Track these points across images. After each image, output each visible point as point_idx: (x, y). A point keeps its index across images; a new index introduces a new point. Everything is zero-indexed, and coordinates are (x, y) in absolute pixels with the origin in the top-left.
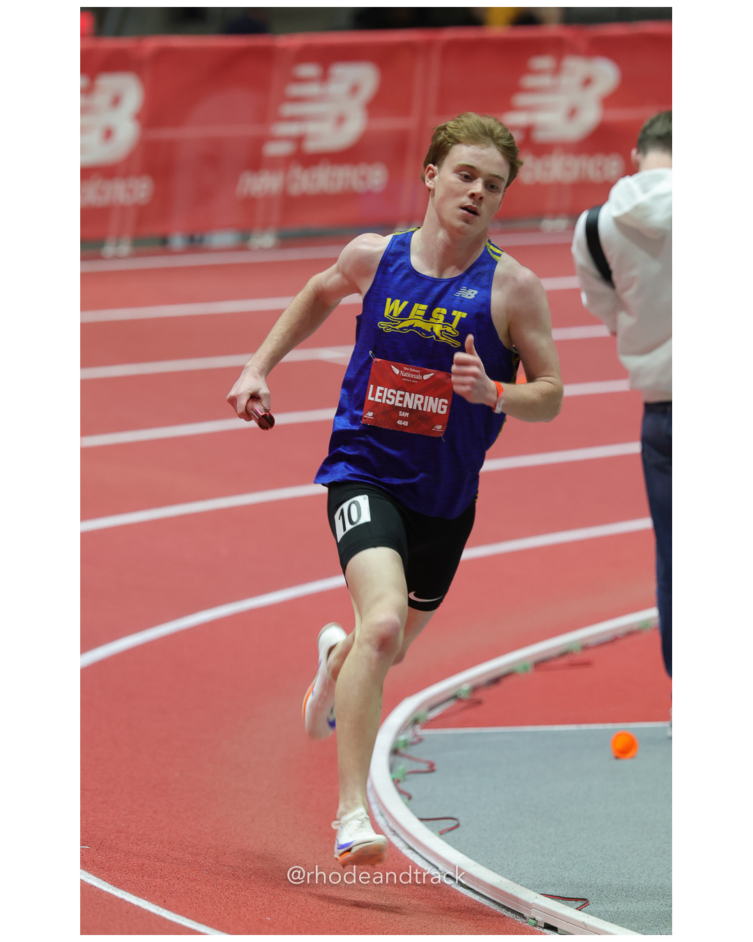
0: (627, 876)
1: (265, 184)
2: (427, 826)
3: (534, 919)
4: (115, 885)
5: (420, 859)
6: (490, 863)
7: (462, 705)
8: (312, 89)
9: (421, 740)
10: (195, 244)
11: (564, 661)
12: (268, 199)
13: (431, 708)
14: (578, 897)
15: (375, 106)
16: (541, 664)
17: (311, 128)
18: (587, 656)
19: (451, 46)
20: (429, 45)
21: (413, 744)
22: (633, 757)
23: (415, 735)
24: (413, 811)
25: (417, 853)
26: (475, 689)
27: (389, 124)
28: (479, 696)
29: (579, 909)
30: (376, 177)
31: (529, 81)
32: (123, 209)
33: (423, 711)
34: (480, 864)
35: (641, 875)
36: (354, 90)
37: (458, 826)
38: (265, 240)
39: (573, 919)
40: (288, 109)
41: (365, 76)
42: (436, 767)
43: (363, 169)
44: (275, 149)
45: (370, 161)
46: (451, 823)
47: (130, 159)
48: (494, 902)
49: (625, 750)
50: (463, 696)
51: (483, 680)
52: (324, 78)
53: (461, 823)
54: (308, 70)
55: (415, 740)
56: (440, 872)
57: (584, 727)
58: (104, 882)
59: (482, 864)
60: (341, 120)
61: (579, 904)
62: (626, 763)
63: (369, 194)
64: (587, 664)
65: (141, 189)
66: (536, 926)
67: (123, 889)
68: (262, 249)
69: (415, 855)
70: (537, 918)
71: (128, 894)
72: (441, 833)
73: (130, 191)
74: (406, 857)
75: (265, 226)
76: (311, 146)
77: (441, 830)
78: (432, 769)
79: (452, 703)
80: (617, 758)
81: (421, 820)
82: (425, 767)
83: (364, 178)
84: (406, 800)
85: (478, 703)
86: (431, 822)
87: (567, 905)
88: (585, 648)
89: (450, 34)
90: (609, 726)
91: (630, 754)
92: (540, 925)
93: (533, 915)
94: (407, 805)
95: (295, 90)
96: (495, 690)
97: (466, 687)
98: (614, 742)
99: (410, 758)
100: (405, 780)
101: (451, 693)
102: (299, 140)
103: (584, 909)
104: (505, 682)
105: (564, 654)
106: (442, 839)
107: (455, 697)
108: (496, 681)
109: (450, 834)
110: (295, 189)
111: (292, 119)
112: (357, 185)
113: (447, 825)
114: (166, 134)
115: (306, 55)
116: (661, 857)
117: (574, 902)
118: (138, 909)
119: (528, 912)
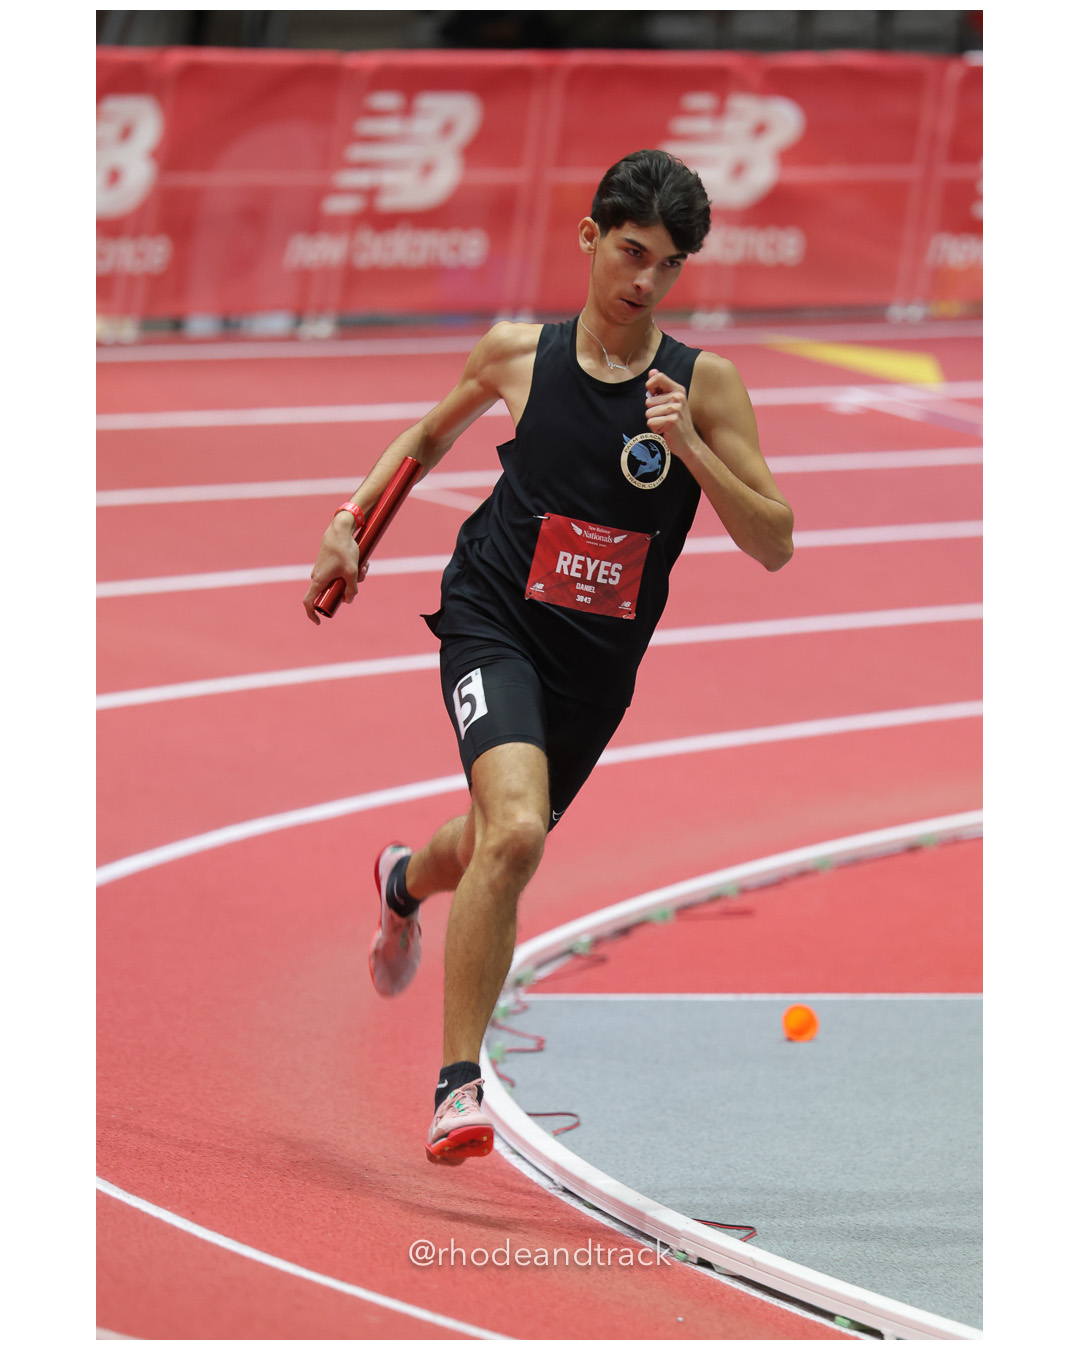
0: (806, 1198)
1: (320, 252)
2: (537, 1123)
3: (684, 1252)
4: (125, 1189)
5: (529, 1167)
6: (622, 1175)
7: (581, 962)
8: (390, 126)
9: (525, 1008)
10: (230, 331)
11: (715, 908)
12: (326, 272)
13: (540, 965)
14: (742, 1224)
15: (474, 152)
16: (685, 910)
17: (387, 178)
18: (748, 901)
19: (579, 74)
20: (550, 71)
21: (515, 1013)
22: (810, 1039)
23: (518, 1002)
24: (518, 1101)
25: (524, 1159)
26: (598, 942)
27: (493, 176)
28: (603, 951)
29: (744, 1240)
30: (472, 247)
31: (682, 125)
32: (131, 279)
33: (529, 968)
34: (609, 1174)
35: (825, 1197)
36: (447, 128)
37: (577, 1125)
38: (322, 328)
39: (737, 1254)
40: (358, 152)
41: (462, 111)
42: (547, 1045)
43: (454, 237)
44: (340, 205)
45: (465, 225)
46: (568, 1121)
47: (142, 210)
48: (629, 1227)
49: (801, 1029)
50: (580, 950)
51: (607, 930)
52: (407, 111)
53: (583, 1121)
54: (386, 100)
55: (518, 1008)
56: (555, 1184)
57: (745, 997)
58: (111, 1186)
59: (611, 1175)
60: (428, 169)
61: (744, 1233)
62: (802, 1047)
63: (461, 271)
64: (746, 913)
65: (156, 253)
66: (685, 1261)
67: (138, 1195)
68: (316, 340)
69: (521, 1161)
70: (689, 1251)
71: (144, 1202)
72: (556, 1134)
73: (140, 255)
74: (509, 1164)
75: (320, 310)
76: (387, 203)
77: (555, 1129)
78: (540, 1047)
79: (566, 960)
80: (790, 1039)
81: (530, 1115)
82: (531, 1044)
83: (456, 248)
84: (509, 1088)
85: (601, 960)
86: (541, 1118)
87: (727, 1233)
88: (744, 891)
89: (577, 58)
90: (778, 997)
91: (807, 1036)
92: (690, 1259)
93: (682, 1247)
94: (511, 1095)
95: (368, 126)
96: (625, 944)
97: (586, 939)
98: (786, 1018)
99: (512, 1031)
100: (504, 1061)
101: (565, 947)
102: (371, 193)
103: (749, 1241)
104: (638, 934)
105: (716, 898)
106: (557, 1140)
107: (570, 952)
108: (625, 931)
109: (567, 1135)
110: (363, 260)
111: (363, 165)
112: (447, 258)
113: (564, 1122)
114: (190, 179)
115: (383, 80)
116: (851, 1174)
117: (735, 1231)
118: (158, 1222)
119: (677, 1243)
